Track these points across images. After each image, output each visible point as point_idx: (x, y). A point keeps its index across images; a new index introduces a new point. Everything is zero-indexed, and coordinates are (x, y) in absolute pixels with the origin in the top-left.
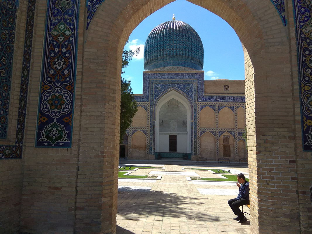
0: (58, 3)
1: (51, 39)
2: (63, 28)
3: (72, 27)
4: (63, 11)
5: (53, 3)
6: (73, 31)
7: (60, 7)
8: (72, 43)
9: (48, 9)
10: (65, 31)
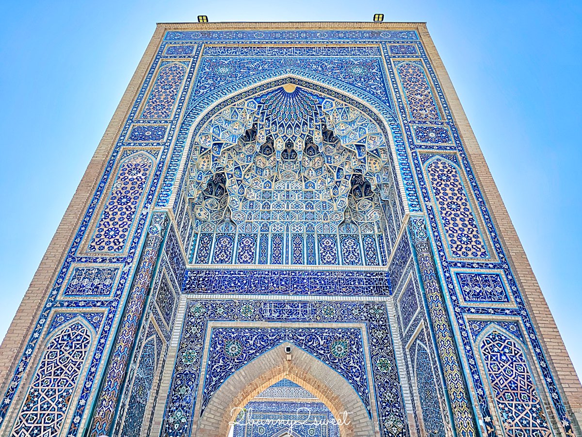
0: (178, 390)
1: (167, 426)
2: (180, 415)
3: (188, 414)
4: (182, 398)
5: (174, 390)
6: (188, 419)
7: (180, 393)
8: (186, 431)
9: (168, 395)
10: (181, 418)
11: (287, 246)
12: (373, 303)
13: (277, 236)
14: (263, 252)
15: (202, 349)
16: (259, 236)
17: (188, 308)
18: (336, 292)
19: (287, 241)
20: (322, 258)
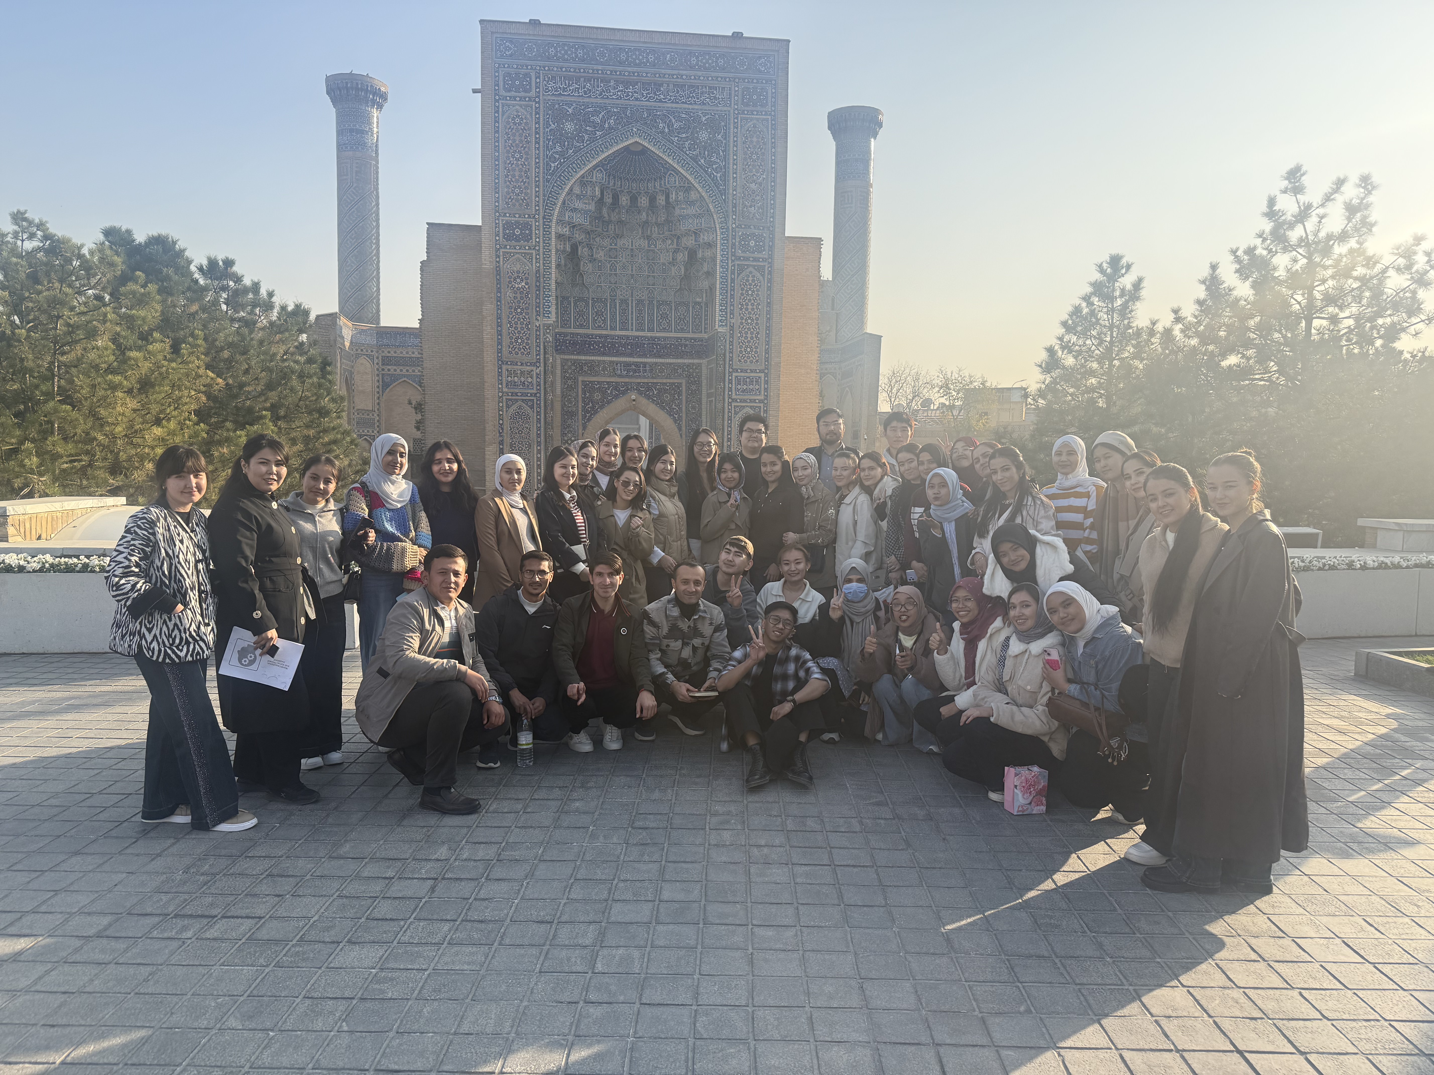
11: (632, 312)
12: (693, 364)
13: (624, 302)
14: (613, 319)
15: (577, 395)
16: (609, 301)
17: (562, 366)
18: (667, 355)
19: (632, 307)
20: (659, 324)
